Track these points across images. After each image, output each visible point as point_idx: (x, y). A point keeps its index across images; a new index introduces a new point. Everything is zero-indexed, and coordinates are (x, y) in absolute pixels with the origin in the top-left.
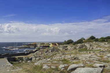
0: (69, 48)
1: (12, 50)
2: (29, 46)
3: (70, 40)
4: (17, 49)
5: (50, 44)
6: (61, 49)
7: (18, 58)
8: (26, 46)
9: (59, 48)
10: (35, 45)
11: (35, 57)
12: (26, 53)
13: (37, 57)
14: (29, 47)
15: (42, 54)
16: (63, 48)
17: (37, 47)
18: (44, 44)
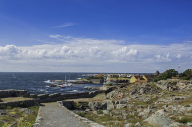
0: (181, 87)
1: (62, 86)
2: (92, 80)
3: (172, 70)
4: (69, 85)
5: (130, 78)
6: (164, 87)
7: (80, 102)
8: (86, 80)
9: (158, 86)
10: (102, 79)
11: (114, 102)
12: (90, 93)
13: (118, 103)
14: (91, 82)
15: (124, 96)
16: (168, 87)
17: (106, 82)
18: (118, 76)
